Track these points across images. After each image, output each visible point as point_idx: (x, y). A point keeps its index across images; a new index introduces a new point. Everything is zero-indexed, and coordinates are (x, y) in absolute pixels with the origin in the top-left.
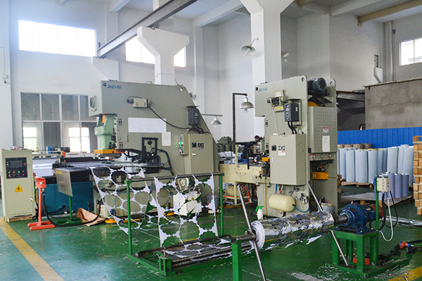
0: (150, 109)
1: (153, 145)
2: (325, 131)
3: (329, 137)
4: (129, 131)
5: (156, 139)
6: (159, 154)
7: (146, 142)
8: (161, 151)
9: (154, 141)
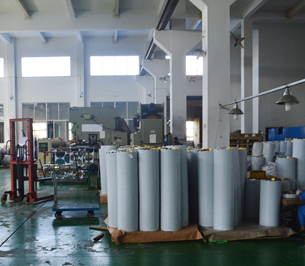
0: (93, 120)
1: (95, 138)
2: (151, 132)
3: (155, 135)
4: (83, 131)
5: (97, 135)
6: (98, 142)
7: (91, 136)
8: (99, 141)
9: (95, 136)
